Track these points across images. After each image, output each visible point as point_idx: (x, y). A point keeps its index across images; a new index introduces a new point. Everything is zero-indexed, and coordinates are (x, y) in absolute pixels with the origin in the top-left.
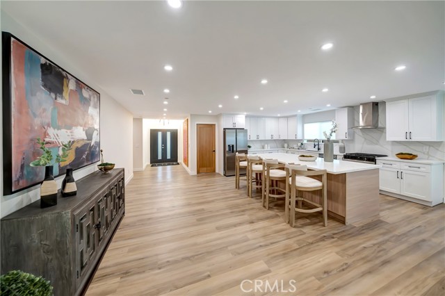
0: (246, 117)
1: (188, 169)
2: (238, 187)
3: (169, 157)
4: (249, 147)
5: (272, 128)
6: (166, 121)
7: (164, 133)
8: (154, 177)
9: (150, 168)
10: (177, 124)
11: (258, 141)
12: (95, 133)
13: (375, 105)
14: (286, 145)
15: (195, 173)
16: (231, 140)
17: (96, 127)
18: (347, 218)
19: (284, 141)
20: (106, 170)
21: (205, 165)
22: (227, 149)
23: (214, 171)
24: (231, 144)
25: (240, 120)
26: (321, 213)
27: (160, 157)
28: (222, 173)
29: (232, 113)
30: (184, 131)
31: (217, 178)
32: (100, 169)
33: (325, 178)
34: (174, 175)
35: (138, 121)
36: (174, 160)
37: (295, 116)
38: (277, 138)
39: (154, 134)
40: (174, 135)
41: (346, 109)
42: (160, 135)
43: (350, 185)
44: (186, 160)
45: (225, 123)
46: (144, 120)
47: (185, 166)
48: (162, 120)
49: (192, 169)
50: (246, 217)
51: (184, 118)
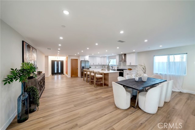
0: (89, 56)
1: (68, 76)
2: (84, 80)
3: (60, 71)
4: (91, 67)
5: (99, 61)
6: (59, 57)
7: (58, 62)
8: (53, 79)
9: (51, 76)
10: (63, 58)
11: (94, 65)
12: (36, 62)
13: (125, 55)
14: (104, 67)
15: (70, 77)
16: (83, 65)
17: (36, 60)
18: (109, 85)
19: (104, 65)
20: (40, 73)
21: (74, 74)
22: (82, 68)
23: (78, 76)
24: (83, 66)
25: (87, 58)
26: (102, 83)
27: (56, 72)
28: (80, 77)
29: (84, 55)
30: (66, 61)
31: (78, 78)
32: (38, 73)
33: (103, 74)
34: (62, 78)
35: (47, 57)
36: (62, 73)
37: (106, 57)
38: (101, 64)
39: (53, 62)
40: (62, 63)
41: (118, 56)
42: (56, 63)
43: (110, 76)
44: (67, 73)
45: (81, 59)
46: (49, 57)
47: (66, 75)
48: (57, 57)
49: (69, 75)
50: (84, 86)
51: (66, 56)
